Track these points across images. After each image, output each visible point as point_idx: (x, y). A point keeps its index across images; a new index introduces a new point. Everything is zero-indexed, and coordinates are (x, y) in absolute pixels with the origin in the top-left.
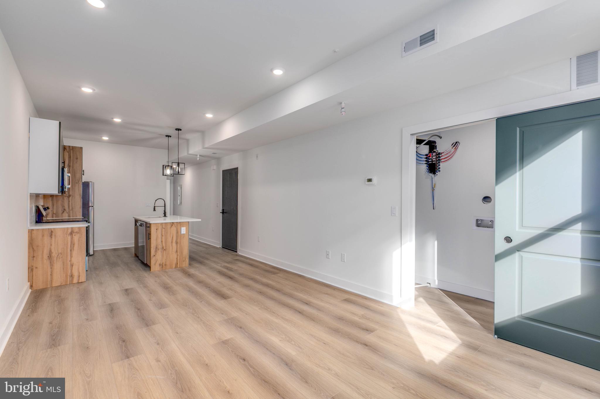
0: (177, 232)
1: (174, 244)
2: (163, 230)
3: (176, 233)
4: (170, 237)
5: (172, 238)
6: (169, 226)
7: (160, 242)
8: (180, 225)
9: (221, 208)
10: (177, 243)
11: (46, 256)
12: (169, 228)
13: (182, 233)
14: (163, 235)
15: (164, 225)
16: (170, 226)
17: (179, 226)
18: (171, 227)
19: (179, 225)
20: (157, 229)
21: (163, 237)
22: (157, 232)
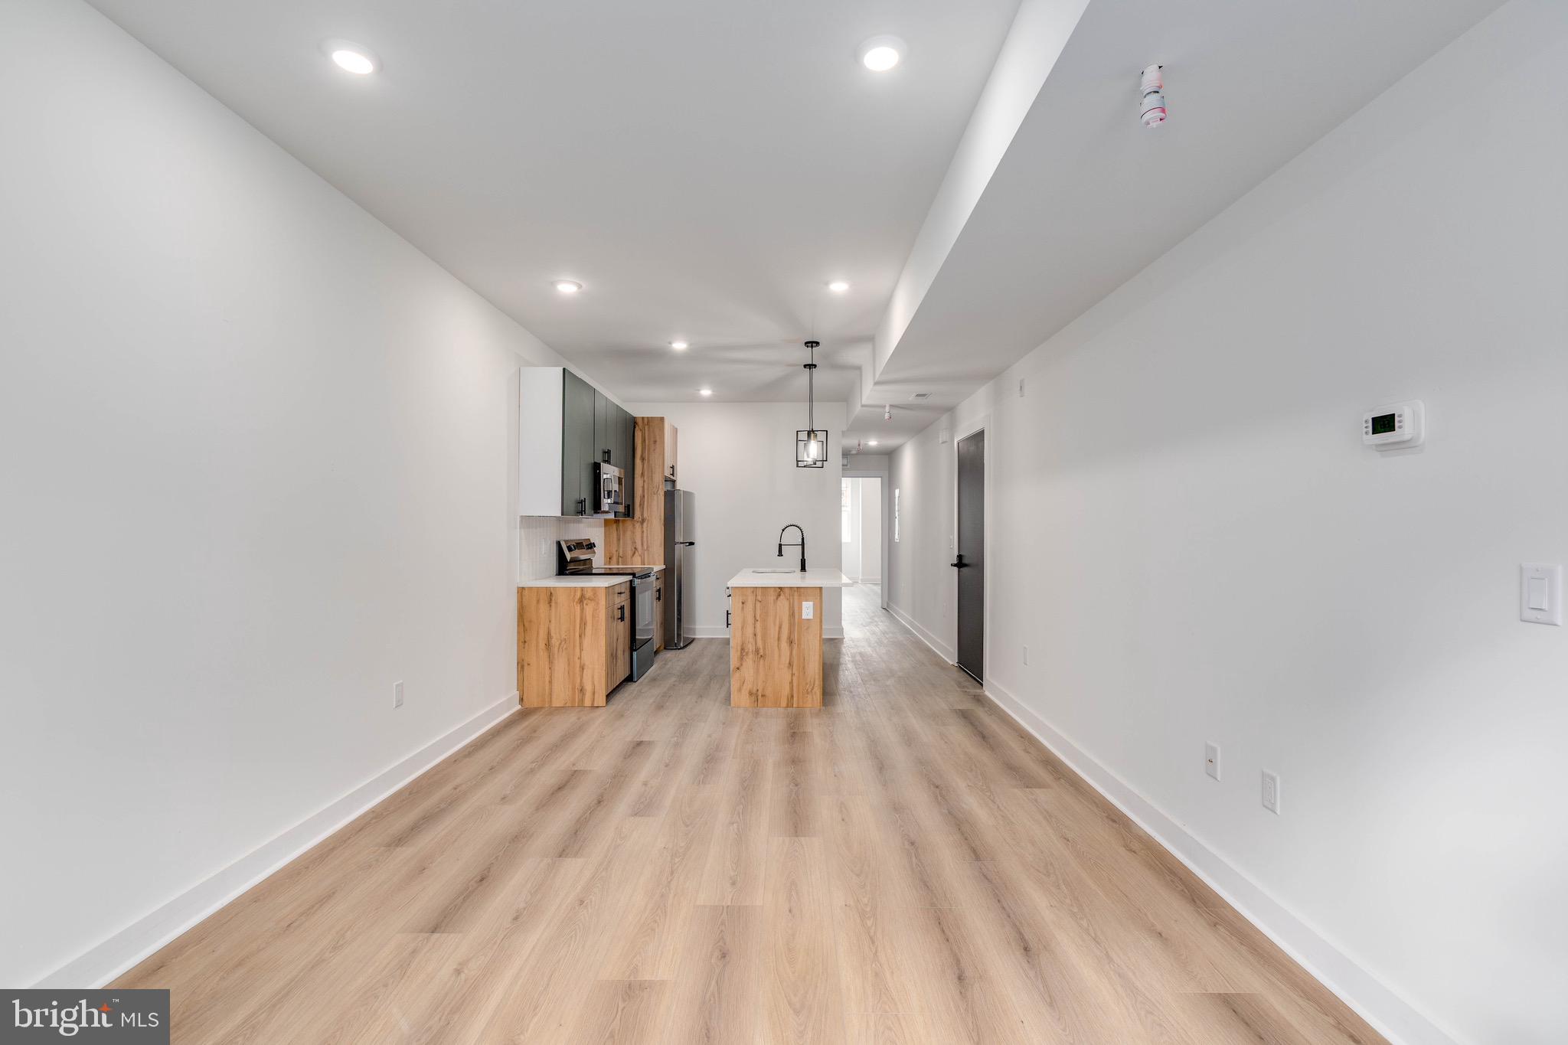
0: (792, 615)
1: (784, 645)
2: (758, 604)
3: (790, 616)
4: (775, 624)
5: (780, 628)
6: (772, 597)
7: (751, 636)
8: (800, 595)
9: (956, 553)
10: (791, 642)
11: (542, 645)
12: (772, 601)
13: (804, 616)
14: (758, 618)
15: (759, 592)
16: (775, 598)
17: (796, 597)
18: (777, 599)
19: (796, 593)
20: (743, 603)
21: (758, 624)
22: (743, 608)
